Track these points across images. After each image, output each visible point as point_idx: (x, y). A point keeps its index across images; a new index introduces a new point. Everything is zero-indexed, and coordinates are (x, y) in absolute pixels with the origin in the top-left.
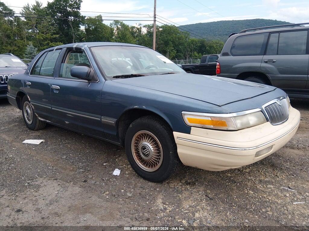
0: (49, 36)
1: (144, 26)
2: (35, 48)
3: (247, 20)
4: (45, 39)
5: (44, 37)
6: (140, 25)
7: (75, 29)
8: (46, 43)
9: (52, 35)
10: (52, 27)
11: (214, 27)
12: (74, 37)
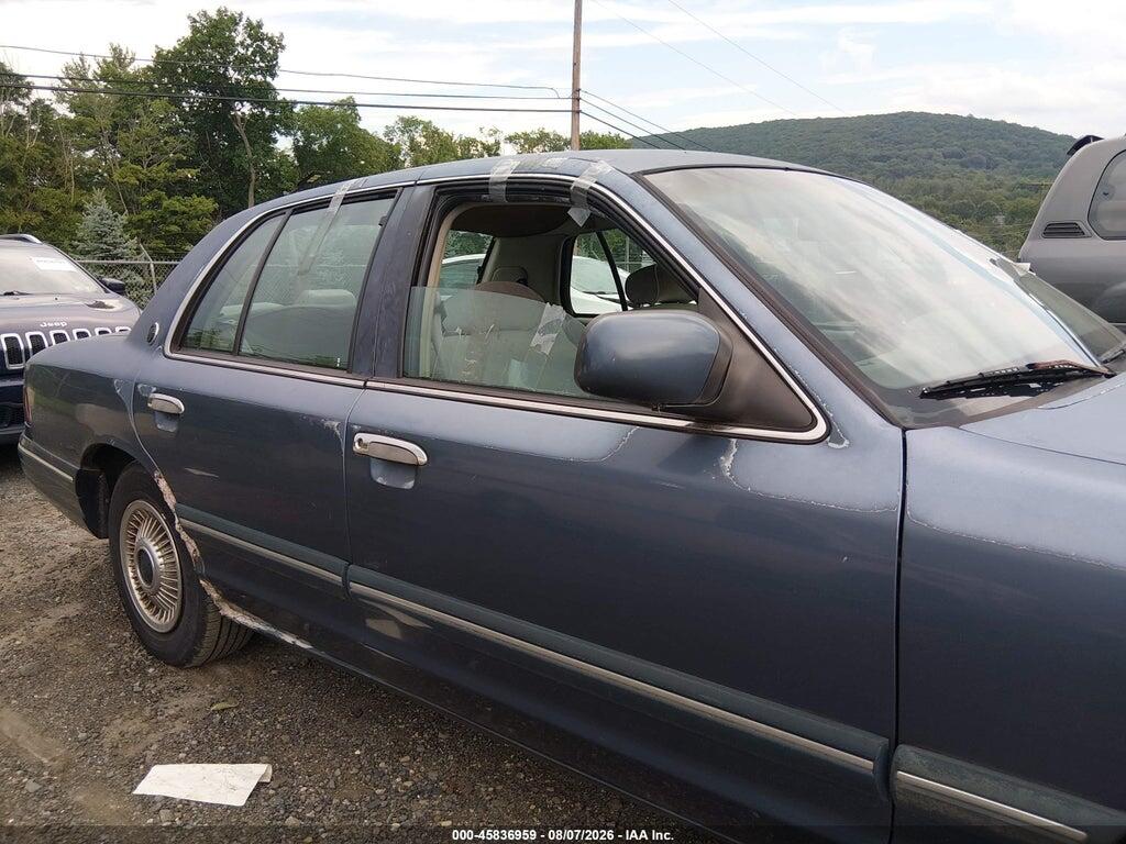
0: (160, 171)
1: (510, 139)
2: (116, 216)
3: (868, 117)
4: (148, 184)
5: (141, 176)
6: (495, 132)
7: (257, 146)
8: (150, 198)
9: (171, 169)
10: (172, 138)
11: (751, 141)
12: (253, 177)
